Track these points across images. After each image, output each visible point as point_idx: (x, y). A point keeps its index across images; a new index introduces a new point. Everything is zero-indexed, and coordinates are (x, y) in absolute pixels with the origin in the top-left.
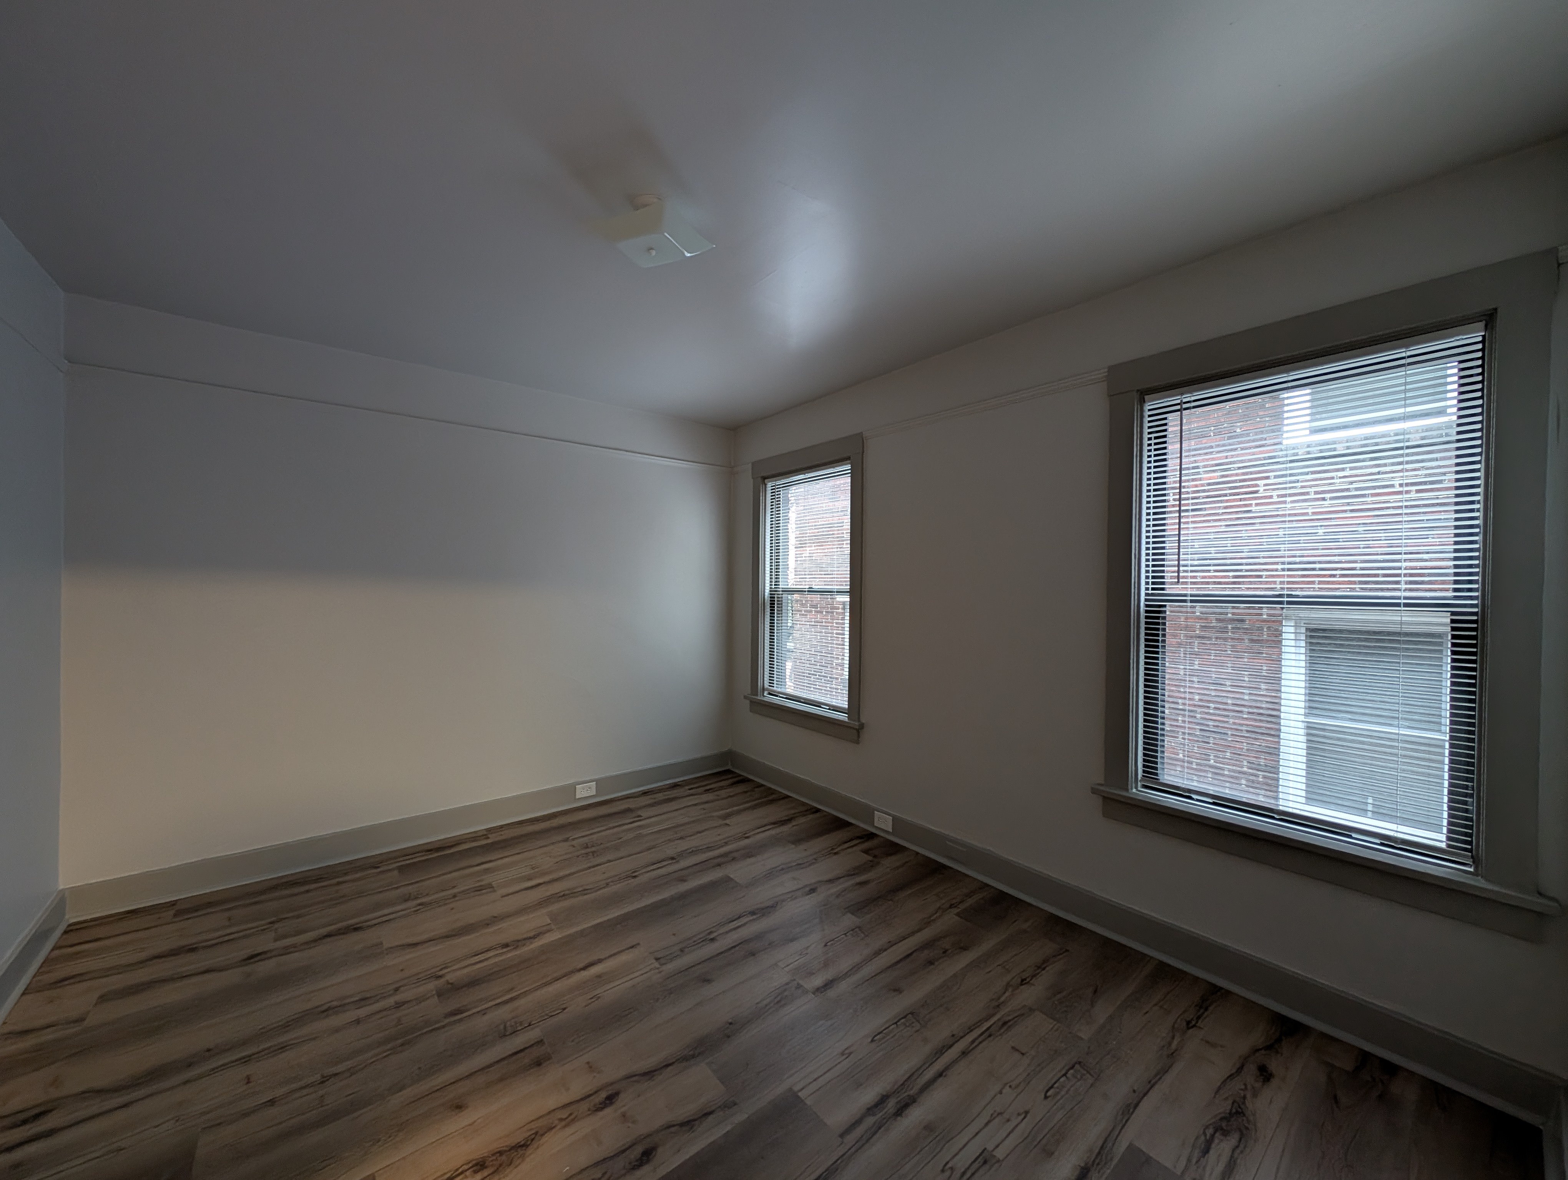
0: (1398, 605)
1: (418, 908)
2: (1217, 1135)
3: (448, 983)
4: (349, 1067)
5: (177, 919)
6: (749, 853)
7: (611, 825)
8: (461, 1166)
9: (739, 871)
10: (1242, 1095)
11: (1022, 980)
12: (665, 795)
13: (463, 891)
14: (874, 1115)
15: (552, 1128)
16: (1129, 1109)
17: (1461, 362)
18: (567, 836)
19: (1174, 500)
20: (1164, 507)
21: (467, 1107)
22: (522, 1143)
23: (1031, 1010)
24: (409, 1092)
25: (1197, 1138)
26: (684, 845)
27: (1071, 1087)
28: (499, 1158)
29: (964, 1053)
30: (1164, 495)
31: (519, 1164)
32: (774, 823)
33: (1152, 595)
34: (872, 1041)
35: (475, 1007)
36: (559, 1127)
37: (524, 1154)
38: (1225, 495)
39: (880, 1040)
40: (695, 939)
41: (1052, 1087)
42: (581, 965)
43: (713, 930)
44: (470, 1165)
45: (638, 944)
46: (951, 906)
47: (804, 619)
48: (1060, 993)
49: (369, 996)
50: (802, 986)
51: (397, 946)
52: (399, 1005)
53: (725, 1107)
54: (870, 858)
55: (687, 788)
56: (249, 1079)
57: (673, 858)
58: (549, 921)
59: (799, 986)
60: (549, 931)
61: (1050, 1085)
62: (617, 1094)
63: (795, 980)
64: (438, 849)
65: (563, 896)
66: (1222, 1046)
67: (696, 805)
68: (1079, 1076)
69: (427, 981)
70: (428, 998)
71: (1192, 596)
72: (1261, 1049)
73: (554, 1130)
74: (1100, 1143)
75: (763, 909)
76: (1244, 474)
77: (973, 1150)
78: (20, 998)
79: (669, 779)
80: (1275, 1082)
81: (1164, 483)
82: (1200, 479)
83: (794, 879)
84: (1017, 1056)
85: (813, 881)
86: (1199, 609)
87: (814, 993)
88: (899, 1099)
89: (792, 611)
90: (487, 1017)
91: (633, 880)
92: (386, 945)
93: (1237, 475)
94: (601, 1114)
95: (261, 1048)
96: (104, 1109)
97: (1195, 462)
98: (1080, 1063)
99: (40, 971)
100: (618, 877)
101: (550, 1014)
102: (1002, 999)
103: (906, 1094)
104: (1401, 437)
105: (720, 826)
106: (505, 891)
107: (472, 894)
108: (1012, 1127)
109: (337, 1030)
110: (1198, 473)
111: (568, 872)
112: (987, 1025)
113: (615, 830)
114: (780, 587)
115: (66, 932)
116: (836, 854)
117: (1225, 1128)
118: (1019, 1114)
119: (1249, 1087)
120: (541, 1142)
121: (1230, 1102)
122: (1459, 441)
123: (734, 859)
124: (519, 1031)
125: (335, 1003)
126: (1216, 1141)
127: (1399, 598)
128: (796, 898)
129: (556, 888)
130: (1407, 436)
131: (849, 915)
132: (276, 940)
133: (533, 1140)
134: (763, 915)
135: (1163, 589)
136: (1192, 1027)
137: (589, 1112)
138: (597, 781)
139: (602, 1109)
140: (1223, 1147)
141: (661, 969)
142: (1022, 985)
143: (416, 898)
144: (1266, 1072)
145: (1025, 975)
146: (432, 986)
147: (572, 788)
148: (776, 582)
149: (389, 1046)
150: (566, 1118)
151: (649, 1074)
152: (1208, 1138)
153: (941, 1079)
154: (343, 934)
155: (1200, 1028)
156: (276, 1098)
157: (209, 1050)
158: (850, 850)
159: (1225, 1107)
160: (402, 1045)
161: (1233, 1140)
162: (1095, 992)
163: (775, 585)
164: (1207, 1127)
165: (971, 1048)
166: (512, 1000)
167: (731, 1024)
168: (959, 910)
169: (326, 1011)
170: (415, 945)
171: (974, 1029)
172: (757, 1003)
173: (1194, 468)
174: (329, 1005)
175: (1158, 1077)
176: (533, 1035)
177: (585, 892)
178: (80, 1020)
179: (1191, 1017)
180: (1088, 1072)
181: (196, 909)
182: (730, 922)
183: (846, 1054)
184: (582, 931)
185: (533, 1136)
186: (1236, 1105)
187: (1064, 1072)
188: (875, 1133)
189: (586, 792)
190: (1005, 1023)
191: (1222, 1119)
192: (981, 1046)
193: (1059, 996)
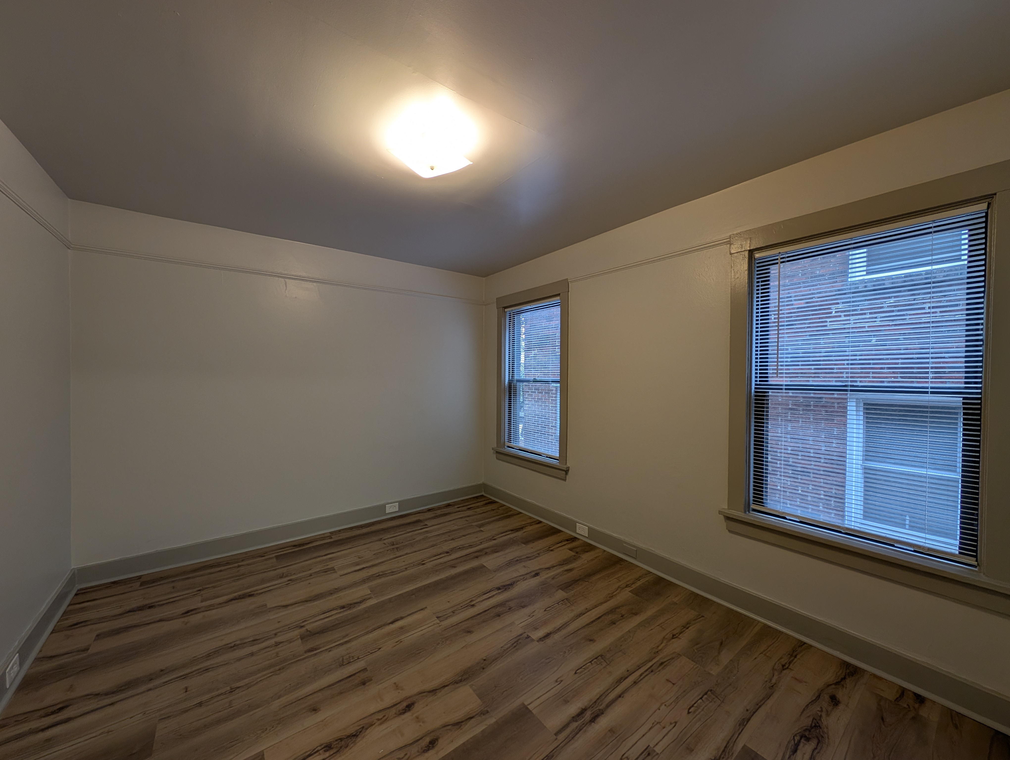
0: (927, 392)
1: (289, 582)
2: (803, 740)
3: (307, 630)
4: (247, 683)
5: (142, 588)
6: (496, 550)
7: (408, 531)
8: (317, 747)
9: (490, 561)
10: (820, 715)
11: (673, 635)
12: (441, 511)
13: (315, 572)
14: (576, 721)
15: (372, 725)
16: (744, 722)
17: (970, 230)
18: (381, 537)
19: (775, 319)
20: (768, 323)
21: (320, 710)
22: (354, 734)
23: (679, 655)
24: (284, 700)
25: (789, 742)
26: (454, 544)
27: (706, 706)
28: (340, 743)
29: (635, 683)
30: (768, 315)
31: (353, 747)
32: (512, 530)
33: (760, 385)
34: (576, 673)
35: (324, 647)
36: (377, 724)
37: (355, 741)
38: (809, 315)
39: (580, 673)
40: (461, 605)
41: (693, 706)
42: (389, 622)
43: (473, 599)
44: (322, 747)
45: (426, 608)
46: (627, 586)
47: (530, 397)
48: (697, 644)
49: (258, 638)
50: (530, 637)
51: (276, 607)
52: (277, 644)
53: (481, 714)
54: (573, 554)
55: (456, 507)
56: (187, 689)
57: (447, 552)
58: (369, 592)
59: (528, 637)
60: (370, 598)
61: (691, 705)
62: (413, 704)
63: (525, 633)
64: (300, 545)
65: (379, 576)
66: (805, 682)
67: (461, 518)
68: (710, 700)
69: (294, 629)
70: (294, 641)
71: (786, 385)
72: (831, 685)
73: (373, 726)
74: (724, 744)
75: (504, 586)
76: (821, 301)
77: (641, 746)
78: (49, 636)
79: (445, 501)
80: (841, 707)
81: (768, 308)
82: (792, 305)
83: (524, 567)
84: (670, 685)
85: (537, 568)
86: (791, 393)
87: (538, 641)
88: (593, 712)
89: (523, 392)
90: (331, 653)
91: (422, 566)
92: (269, 606)
93: (817, 302)
94: (403, 716)
95: (194, 669)
96: (99, 706)
97: (789, 293)
98: (711, 690)
99: (61, 619)
100: (413, 564)
101: (371, 652)
102: (660, 648)
103: (597, 708)
104: (930, 276)
105: (477, 532)
106: (342, 572)
107: (322, 574)
108: (667, 732)
109: (240, 659)
110: (791, 301)
111: (380, 561)
112: (650, 664)
113: (410, 534)
114: (515, 378)
115: (76, 595)
116: (552, 550)
117: (808, 736)
118: (671, 724)
119: (824, 709)
120: (366, 733)
121: (811, 719)
122: (969, 278)
123: (486, 553)
124: (351, 662)
125: (238, 642)
126: (801, 744)
127: (927, 388)
128: (526, 579)
129: (375, 570)
130: (934, 275)
131: (560, 591)
132: (202, 601)
133: (360, 732)
134: (506, 590)
135: (767, 381)
136: (786, 669)
137: (396, 715)
138: (400, 503)
139: (404, 713)
140: (806, 749)
141: (440, 624)
142: (673, 638)
143: (287, 576)
144: (836, 699)
145: (675, 632)
146: (297, 632)
147: (383, 507)
148: (512, 375)
149: (272, 670)
150: (381, 719)
151: (433, 692)
152: (796, 742)
153: (620, 699)
154: (243, 598)
155: (791, 669)
156: (202, 701)
157: (162, 671)
158: (561, 548)
159: (807, 722)
160: (280, 669)
161: (813, 744)
162: (721, 643)
163: (512, 377)
164: (796, 735)
165: (639, 679)
166: (346, 642)
167: (485, 660)
168: (631, 589)
169: (233, 647)
170: (286, 606)
171: (642, 667)
172: (502, 647)
173: (788, 297)
174: (234, 643)
175: (764, 701)
176: (361, 664)
177: (392, 573)
178: (86, 649)
179: (786, 661)
180: (717, 697)
181: (154, 581)
182: (484, 594)
183: (559, 681)
184: (391, 599)
185: (360, 730)
186: (814, 721)
187: (700, 696)
188: (577, 733)
189: (392, 509)
190: (662, 663)
191: (806, 730)
192: (646, 678)
193: (698, 646)
